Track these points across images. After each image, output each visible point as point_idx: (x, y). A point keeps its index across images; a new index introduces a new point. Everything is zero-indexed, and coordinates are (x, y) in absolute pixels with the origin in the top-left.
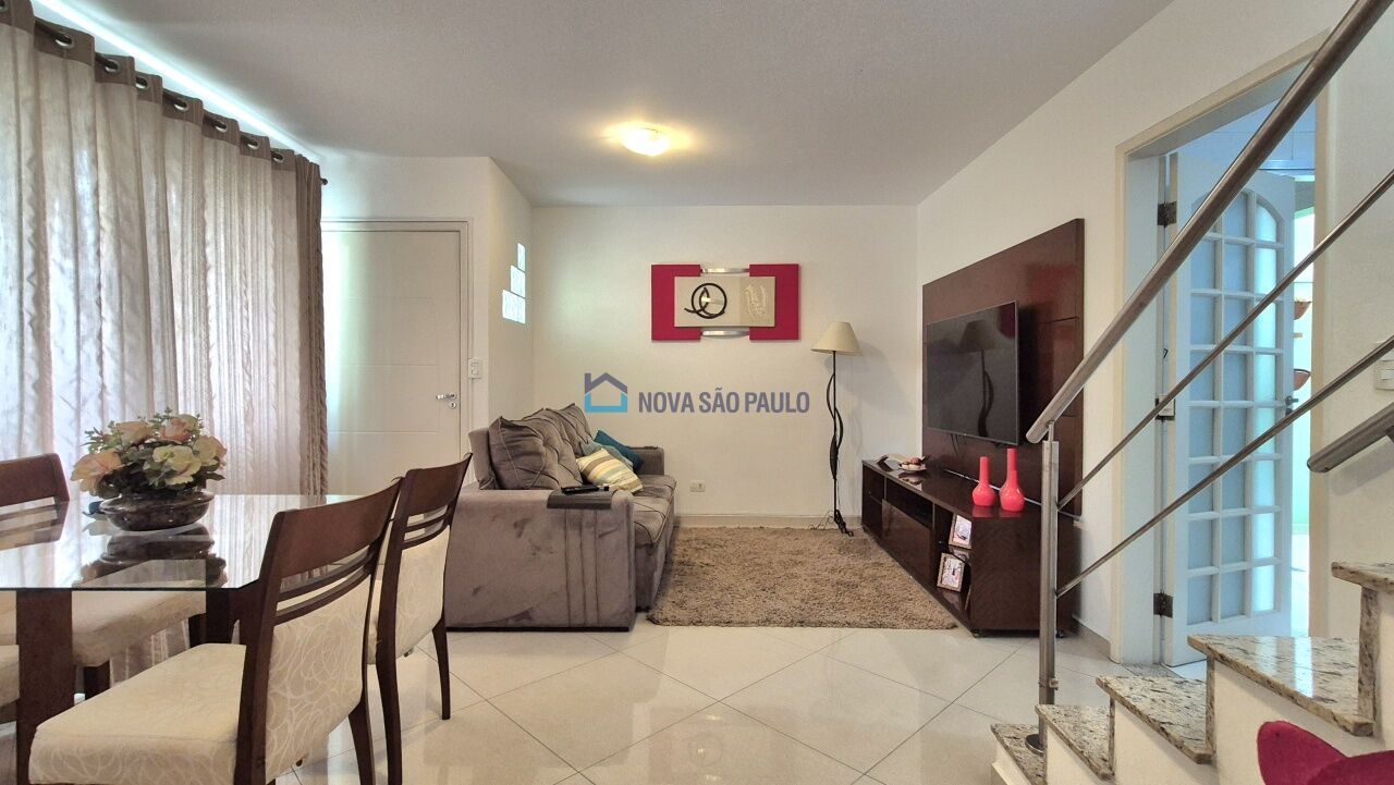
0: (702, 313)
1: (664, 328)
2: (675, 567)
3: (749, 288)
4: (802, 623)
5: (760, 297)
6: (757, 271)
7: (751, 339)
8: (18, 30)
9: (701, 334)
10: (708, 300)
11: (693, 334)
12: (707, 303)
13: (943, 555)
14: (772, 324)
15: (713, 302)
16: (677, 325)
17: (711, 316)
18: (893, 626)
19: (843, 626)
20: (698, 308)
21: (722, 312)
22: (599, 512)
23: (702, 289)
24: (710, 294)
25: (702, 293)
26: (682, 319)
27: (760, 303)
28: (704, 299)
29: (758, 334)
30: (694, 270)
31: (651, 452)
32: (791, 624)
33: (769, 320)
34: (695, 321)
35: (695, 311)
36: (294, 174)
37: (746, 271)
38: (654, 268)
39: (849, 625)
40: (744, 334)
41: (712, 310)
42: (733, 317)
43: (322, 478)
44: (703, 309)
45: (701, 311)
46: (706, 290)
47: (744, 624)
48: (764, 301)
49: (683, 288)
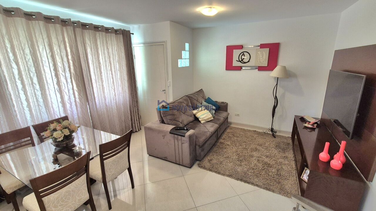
0: (242, 62)
1: (229, 67)
2: (218, 144)
3: (259, 53)
4: (241, 180)
5: (263, 56)
6: (262, 46)
7: (258, 70)
8: (39, 21)
9: (242, 68)
10: (244, 57)
11: (239, 68)
12: (244, 58)
13: (306, 168)
14: (266, 65)
15: (246, 58)
16: (233, 66)
17: (245, 63)
18: (273, 191)
19: (255, 185)
20: (240, 60)
21: (249, 61)
22: (182, 137)
23: (242, 54)
24: (245, 55)
25: (242, 55)
26: (235, 63)
27: (263, 58)
28: (243, 57)
29: (261, 69)
30: (241, 47)
31: (223, 105)
32: (238, 179)
33: (265, 64)
34: (240, 64)
35: (240, 61)
36: (122, 35)
37: (259, 46)
38: (227, 47)
39: (257, 185)
40: (256, 68)
41: (245, 61)
42: (252, 63)
43: (138, 109)
44: (242, 60)
45: (242, 61)
46: (244, 54)
47: (223, 175)
48: (264, 57)
49: (236, 53)
